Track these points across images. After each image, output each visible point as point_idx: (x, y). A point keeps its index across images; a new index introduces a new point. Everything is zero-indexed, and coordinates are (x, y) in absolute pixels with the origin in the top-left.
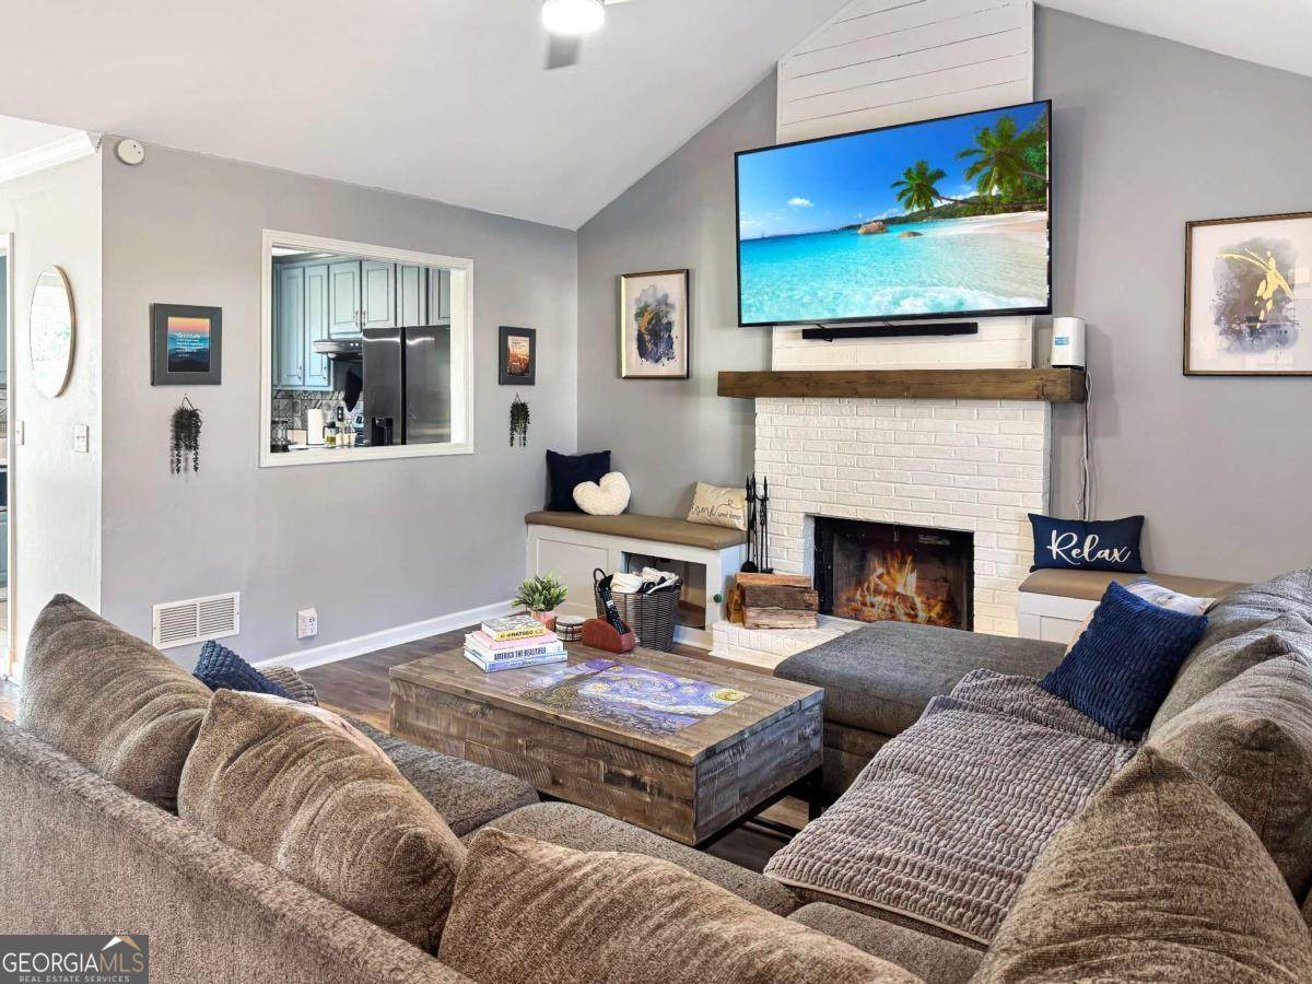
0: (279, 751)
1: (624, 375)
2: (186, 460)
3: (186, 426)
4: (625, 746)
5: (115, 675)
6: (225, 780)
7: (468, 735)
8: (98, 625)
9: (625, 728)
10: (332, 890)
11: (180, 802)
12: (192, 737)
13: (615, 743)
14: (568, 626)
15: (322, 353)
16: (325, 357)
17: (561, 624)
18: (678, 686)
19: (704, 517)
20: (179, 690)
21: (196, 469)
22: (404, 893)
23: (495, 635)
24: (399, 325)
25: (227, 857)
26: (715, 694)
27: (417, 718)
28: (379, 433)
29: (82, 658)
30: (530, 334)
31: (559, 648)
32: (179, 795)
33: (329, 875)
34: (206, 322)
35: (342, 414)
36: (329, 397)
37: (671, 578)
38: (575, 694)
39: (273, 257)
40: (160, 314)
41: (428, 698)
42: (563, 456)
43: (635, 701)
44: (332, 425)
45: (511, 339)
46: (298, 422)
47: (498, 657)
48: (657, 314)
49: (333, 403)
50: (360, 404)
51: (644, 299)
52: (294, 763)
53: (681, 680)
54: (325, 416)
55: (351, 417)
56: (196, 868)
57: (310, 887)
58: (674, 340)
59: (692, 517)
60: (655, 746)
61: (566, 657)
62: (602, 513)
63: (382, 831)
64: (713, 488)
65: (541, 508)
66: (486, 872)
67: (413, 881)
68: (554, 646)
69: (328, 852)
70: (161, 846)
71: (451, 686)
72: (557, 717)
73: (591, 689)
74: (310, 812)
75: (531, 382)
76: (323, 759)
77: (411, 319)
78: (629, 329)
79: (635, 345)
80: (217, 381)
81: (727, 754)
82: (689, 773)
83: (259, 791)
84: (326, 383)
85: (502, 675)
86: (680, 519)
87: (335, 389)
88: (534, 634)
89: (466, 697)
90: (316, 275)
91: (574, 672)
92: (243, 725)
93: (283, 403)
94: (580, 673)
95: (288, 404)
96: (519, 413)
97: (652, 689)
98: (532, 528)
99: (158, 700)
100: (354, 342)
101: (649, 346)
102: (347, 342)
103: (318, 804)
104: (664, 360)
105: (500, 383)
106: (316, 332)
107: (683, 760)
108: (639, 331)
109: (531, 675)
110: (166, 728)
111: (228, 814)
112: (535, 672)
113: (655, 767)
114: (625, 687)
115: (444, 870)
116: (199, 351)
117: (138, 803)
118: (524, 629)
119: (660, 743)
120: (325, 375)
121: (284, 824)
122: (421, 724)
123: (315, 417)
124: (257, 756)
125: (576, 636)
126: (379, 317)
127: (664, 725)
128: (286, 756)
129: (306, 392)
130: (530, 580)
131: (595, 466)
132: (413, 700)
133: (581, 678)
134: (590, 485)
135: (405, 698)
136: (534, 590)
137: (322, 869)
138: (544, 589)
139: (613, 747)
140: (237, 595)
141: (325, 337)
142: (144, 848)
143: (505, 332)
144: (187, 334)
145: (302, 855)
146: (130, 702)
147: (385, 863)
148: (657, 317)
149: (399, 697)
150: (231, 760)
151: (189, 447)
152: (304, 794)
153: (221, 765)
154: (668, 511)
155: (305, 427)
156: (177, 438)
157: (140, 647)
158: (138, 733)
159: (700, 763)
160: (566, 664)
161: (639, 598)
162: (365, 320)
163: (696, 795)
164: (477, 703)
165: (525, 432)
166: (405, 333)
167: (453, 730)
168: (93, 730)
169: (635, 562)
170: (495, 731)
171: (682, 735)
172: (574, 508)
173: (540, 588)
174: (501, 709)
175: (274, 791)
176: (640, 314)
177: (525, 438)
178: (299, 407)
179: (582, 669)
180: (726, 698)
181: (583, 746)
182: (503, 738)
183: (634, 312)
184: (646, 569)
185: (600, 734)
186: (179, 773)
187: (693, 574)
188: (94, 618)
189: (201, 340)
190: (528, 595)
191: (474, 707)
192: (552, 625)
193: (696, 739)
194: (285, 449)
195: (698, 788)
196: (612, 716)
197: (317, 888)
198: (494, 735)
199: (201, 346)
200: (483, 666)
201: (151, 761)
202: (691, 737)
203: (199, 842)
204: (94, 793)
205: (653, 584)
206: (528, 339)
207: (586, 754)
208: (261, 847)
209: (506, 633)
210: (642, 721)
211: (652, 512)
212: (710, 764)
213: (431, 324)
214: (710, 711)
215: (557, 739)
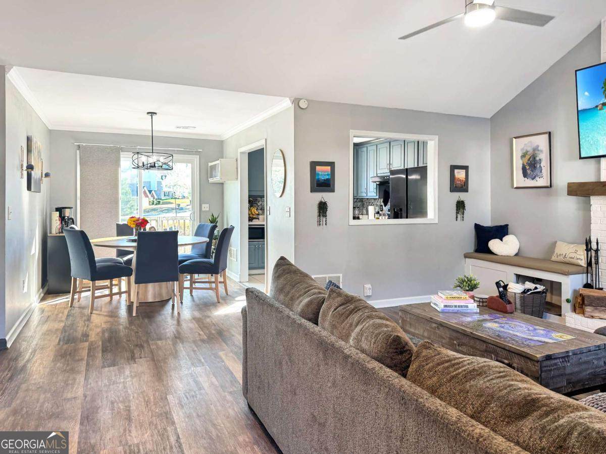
0: (351, 308)
1: (515, 186)
2: (323, 221)
3: (323, 208)
4: (504, 349)
5: (299, 283)
6: (333, 316)
7: (432, 337)
8: (293, 267)
9: (505, 341)
10: (367, 352)
11: (319, 323)
12: (323, 303)
13: (500, 347)
14: (481, 298)
15: (374, 182)
16: (375, 184)
17: (476, 297)
18: (535, 329)
19: (561, 259)
20: (319, 289)
21: (326, 224)
22: (393, 356)
23: (444, 297)
24: (406, 167)
25: (333, 338)
26: (554, 335)
27: (410, 327)
28: (396, 214)
29: (288, 276)
30: (466, 168)
31: (475, 306)
32: (319, 320)
33: (367, 347)
34: (329, 168)
35: (382, 208)
36: (377, 201)
37: (541, 288)
38: (482, 326)
39: (354, 144)
40: (314, 165)
41: (415, 320)
42: (483, 226)
43: (511, 332)
44: (378, 213)
45: (456, 171)
46: (365, 212)
47: (446, 306)
48: (533, 155)
49: (378, 204)
50: (389, 203)
51: (525, 148)
52: (356, 312)
53: (537, 327)
54: (375, 209)
55: (386, 209)
56: (324, 340)
57: (361, 351)
58: (543, 168)
59: (554, 258)
60: (519, 350)
61: (478, 311)
62: (504, 255)
63: (386, 333)
64: (566, 244)
65: (472, 251)
66: (423, 354)
67: (396, 352)
68: (473, 306)
69: (366, 339)
70: (313, 333)
71: (424, 315)
72: (472, 333)
73: (489, 325)
74: (362, 327)
75: (466, 190)
76: (366, 311)
77: (411, 164)
78: (518, 163)
79: (521, 172)
80: (333, 191)
81: (558, 360)
82: (536, 365)
83: (344, 321)
84: (375, 195)
85: (447, 314)
86: (547, 259)
87: (379, 198)
88: (462, 299)
89: (431, 320)
90: (371, 149)
91: (482, 317)
92: (339, 299)
93: (359, 204)
94: (484, 318)
95: (360, 204)
96: (460, 206)
97: (520, 329)
98: (467, 260)
99: (312, 291)
100: (387, 177)
101: (529, 172)
102: (384, 177)
103: (364, 324)
104: (537, 178)
105: (450, 191)
106: (372, 173)
107: (534, 358)
108: (523, 164)
109: (461, 316)
110: (315, 299)
111: (334, 327)
112: (462, 315)
113: (519, 360)
114: (507, 326)
115: (408, 352)
116: (327, 179)
117: (306, 321)
118: (458, 296)
119: (522, 349)
120: (375, 191)
121: (352, 331)
122: (412, 330)
123: (371, 209)
124: (344, 309)
125: (485, 304)
126: (397, 165)
127: (525, 343)
128: (353, 310)
129: (368, 199)
130: (462, 277)
131: (501, 232)
132: (408, 320)
133: (485, 320)
134: (497, 240)
135: (405, 318)
136: (463, 281)
137: (365, 345)
138: (468, 281)
139: (499, 349)
140: (341, 275)
141: (375, 175)
142: (307, 334)
143: (453, 168)
144: (323, 172)
145: (358, 340)
146: (303, 291)
147: (387, 344)
148: (534, 157)
149: (403, 318)
150: (335, 310)
151: (323, 216)
152: (359, 322)
153: (332, 310)
154: (540, 256)
155: (367, 214)
156: (319, 212)
157: (306, 276)
158: (306, 300)
159: (542, 361)
160: (478, 314)
161: (522, 295)
162: (391, 167)
163: (541, 375)
164: (436, 323)
165: (463, 214)
166: (407, 171)
167: (426, 334)
168: (292, 299)
169: (521, 279)
170: (444, 337)
171: (533, 348)
172: (489, 252)
173: (466, 280)
174: (446, 327)
175: (349, 320)
176: (523, 156)
177: (463, 217)
178: (365, 206)
179: (486, 317)
180: (561, 337)
181: (484, 347)
182: (448, 340)
183: (521, 155)
184: (527, 283)
185: (492, 343)
186: (318, 314)
187: (555, 287)
188: (292, 265)
189: (328, 175)
190: (461, 283)
191: (434, 325)
192: (473, 297)
193: (541, 351)
194: (358, 218)
195: (541, 372)
196: (499, 336)
197: (363, 351)
198: (444, 338)
199: (327, 177)
200: (438, 309)
201: (310, 310)
202: (538, 350)
203: (324, 333)
204: (293, 316)
205: (531, 290)
206: (464, 171)
207: (486, 351)
208: (346, 338)
209: (449, 296)
210: (514, 340)
211: (532, 256)
212: (548, 363)
213: (419, 166)
214: (551, 341)
215: (472, 342)
